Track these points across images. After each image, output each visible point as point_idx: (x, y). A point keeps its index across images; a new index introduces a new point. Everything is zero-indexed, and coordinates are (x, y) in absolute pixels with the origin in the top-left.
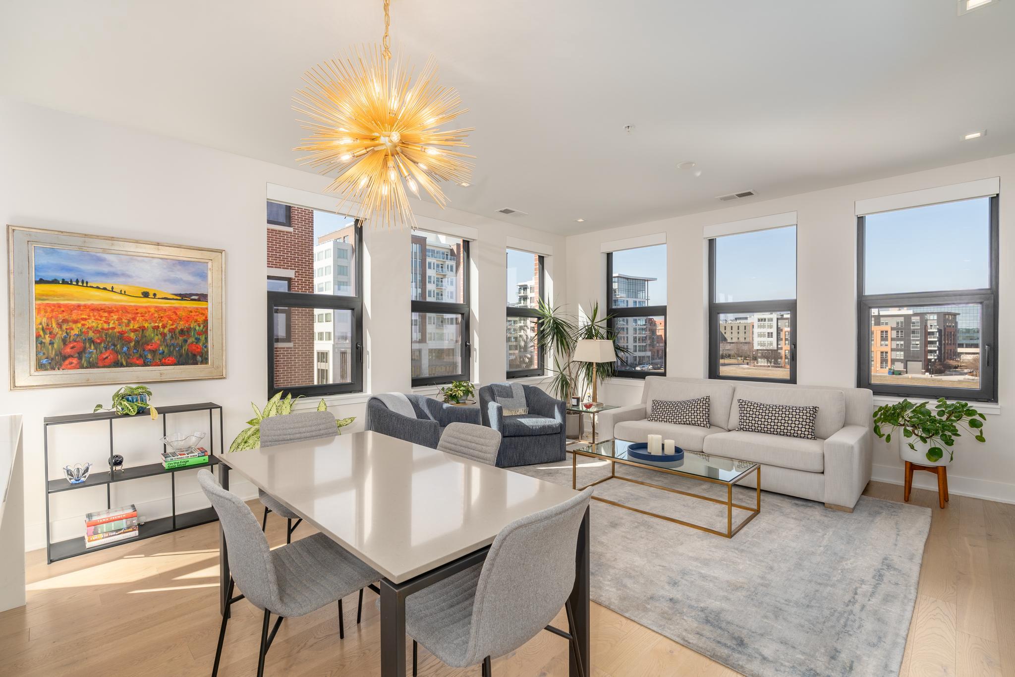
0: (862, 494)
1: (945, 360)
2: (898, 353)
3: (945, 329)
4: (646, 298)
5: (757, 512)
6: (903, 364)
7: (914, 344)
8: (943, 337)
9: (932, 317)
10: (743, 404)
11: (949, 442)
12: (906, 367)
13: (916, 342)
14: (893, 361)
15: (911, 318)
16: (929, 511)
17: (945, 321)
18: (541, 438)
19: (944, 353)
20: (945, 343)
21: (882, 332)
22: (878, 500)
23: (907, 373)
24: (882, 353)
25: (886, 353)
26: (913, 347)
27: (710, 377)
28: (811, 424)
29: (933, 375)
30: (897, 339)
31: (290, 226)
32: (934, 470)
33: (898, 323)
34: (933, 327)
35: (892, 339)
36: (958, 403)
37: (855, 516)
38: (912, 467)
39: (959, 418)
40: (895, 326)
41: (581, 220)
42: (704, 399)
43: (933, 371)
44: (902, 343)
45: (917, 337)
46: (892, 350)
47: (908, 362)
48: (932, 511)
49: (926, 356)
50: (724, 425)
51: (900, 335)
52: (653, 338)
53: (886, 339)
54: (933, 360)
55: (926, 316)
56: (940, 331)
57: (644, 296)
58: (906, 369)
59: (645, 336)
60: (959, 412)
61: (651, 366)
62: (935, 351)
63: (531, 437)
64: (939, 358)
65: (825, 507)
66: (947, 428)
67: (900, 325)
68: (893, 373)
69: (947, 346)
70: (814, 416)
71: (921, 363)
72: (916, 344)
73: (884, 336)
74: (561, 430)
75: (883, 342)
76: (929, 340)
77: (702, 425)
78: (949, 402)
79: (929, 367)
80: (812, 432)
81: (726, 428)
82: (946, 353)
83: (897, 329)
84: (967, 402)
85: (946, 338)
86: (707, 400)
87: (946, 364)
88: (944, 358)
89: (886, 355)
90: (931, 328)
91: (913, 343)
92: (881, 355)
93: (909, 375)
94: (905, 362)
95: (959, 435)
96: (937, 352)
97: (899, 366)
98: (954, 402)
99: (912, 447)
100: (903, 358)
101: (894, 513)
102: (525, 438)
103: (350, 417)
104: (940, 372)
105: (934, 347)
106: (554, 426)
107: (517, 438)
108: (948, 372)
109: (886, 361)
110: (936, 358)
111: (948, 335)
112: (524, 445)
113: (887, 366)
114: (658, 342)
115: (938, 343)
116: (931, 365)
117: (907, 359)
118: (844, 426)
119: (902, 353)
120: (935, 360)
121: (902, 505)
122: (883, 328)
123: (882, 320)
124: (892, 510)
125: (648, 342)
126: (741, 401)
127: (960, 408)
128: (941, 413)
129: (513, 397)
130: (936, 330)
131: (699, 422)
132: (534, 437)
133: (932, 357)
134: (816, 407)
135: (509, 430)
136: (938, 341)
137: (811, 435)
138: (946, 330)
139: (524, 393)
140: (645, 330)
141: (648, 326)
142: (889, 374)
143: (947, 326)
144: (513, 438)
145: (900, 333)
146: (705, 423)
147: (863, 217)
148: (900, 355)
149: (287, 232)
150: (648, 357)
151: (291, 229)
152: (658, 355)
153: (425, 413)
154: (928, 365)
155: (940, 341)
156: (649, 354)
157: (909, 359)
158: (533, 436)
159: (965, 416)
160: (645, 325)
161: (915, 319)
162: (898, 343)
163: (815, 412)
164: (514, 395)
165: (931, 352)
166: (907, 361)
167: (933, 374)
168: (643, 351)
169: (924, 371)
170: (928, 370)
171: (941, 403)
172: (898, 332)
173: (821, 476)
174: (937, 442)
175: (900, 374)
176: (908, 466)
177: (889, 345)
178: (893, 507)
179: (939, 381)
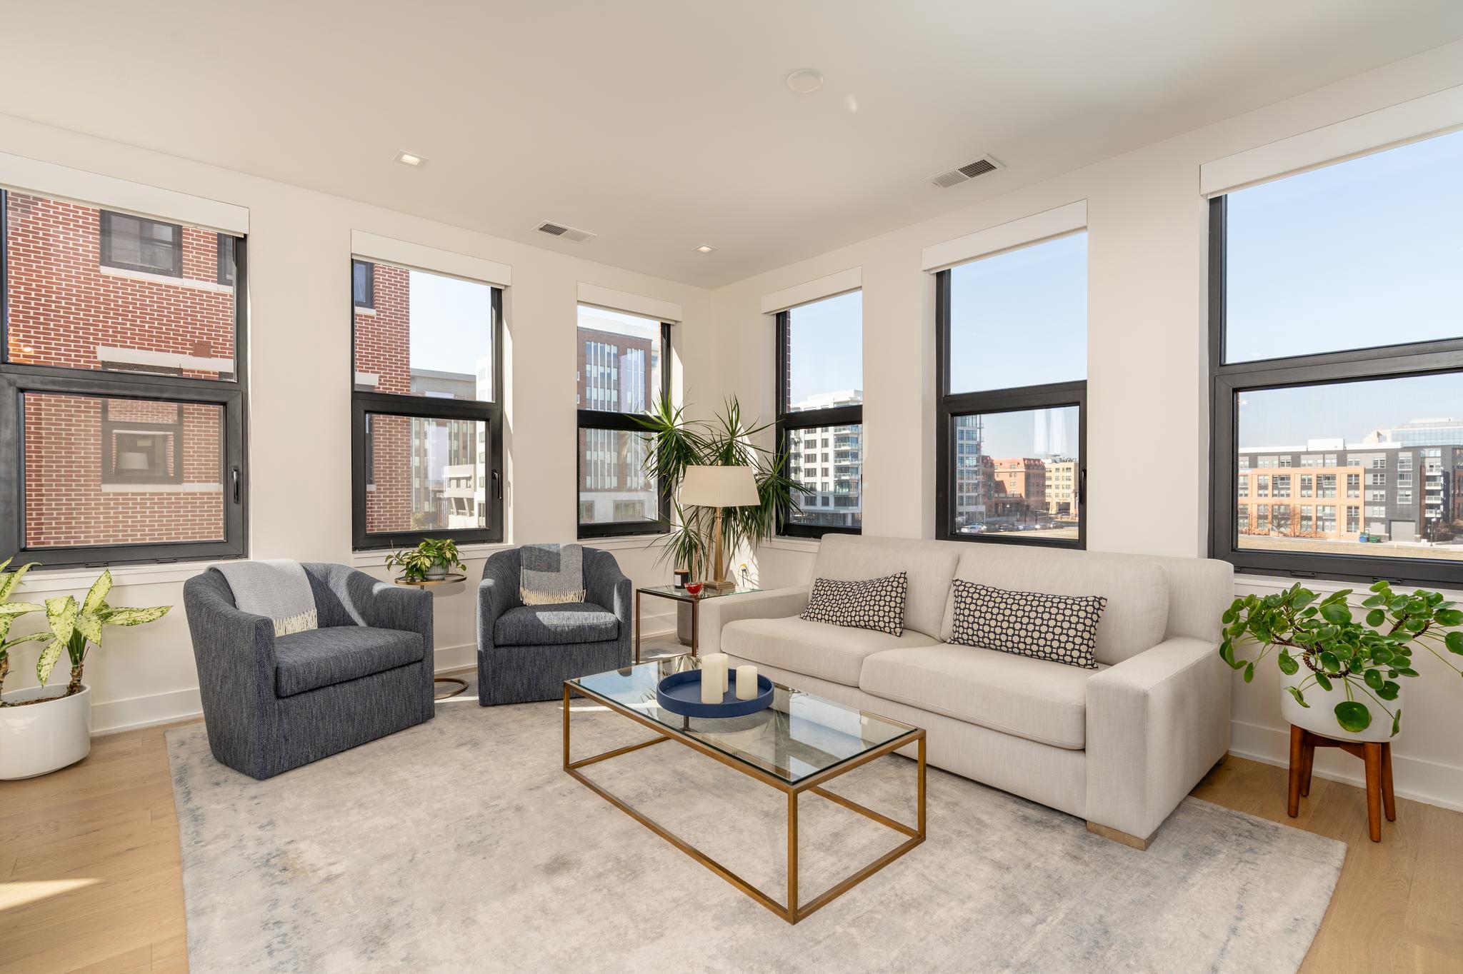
0: (1192, 793)
1: (1453, 520)
2: (1376, 508)
3: (1454, 471)
4: (978, 426)
5: (919, 837)
6: (1384, 526)
7: (1403, 495)
8: (1451, 484)
9: (1432, 453)
10: (961, 588)
11: (1388, 691)
12: (1389, 530)
13: (1406, 493)
14: (1368, 521)
15: (1398, 455)
16: (1338, 849)
17: (1454, 458)
18: (575, 650)
19: (1453, 509)
20: (1454, 494)
21: (1350, 476)
22: (1223, 813)
23: (1390, 539)
24: (1349, 508)
25: (1357, 508)
26: (1400, 500)
27: (938, 537)
28: (1086, 635)
29: (1434, 544)
30: (1375, 487)
31: (372, 306)
32: (1357, 749)
33: (1376, 463)
34: (1434, 468)
35: (1366, 487)
36: (1419, 593)
37: (1147, 861)
38: (1307, 742)
39: (1421, 630)
40: (1371, 466)
41: (705, 249)
42: (895, 577)
43: (1434, 537)
44: (1383, 492)
45: (1407, 483)
46: (1366, 504)
47: (1393, 523)
48: (1348, 851)
49: (1422, 513)
50: (931, 629)
51: (1379, 481)
52: (990, 486)
53: (1356, 487)
54: (1434, 520)
55: (1422, 452)
56: (1446, 475)
57: (974, 423)
58: (1390, 533)
59: (976, 482)
60: (1420, 615)
61: (985, 527)
62: (1437, 506)
63: (555, 647)
64: (1445, 516)
65: (1089, 830)
66: (1385, 656)
67: (1379, 465)
68: (1368, 540)
69: (1457, 498)
70: (1095, 617)
71: (1414, 523)
72: (1407, 495)
73: (1353, 482)
74: (619, 633)
75: (1351, 492)
76: (1427, 488)
77: (887, 629)
78: (1397, 591)
79: (1427, 531)
80: (1087, 652)
81: (937, 636)
82: (1456, 510)
83: (1374, 472)
84: (1441, 591)
85: (1457, 487)
86: (901, 580)
87: (1454, 526)
88: (1453, 516)
89: (1355, 512)
90: (1431, 471)
91: (1402, 492)
92: (1348, 512)
93: (1394, 543)
94: (1388, 522)
95: (1414, 673)
96: (1442, 507)
97: (1378, 529)
98: (1409, 591)
99: (1299, 696)
100: (1384, 516)
101: (1246, 856)
102: (541, 649)
103: (159, 606)
104: (1445, 538)
105: (1438, 499)
106: (603, 627)
107: (523, 649)
108: (1458, 539)
109: (1357, 520)
110: (1439, 516)
111: (1459, 481)
112: (538, 662)
113: (1358, 528)
114: (996, 492)
115: (1442, 493)
116: (1430, 527)
117: (1390, 518)
118: (1165, 639)
119: (1383, 508)
120: (1438, 519)
121: (1277, 828)
122: (1352, 469)
123: (1350, 457)
124: (1249, 843)
125: (981, 491)
126: (958, 583)
127: (1421, 607)
128: (1377, 618)
129: (558, 570)
130: (1440, 474)
131: (882, 624)
132: (562, 648)
133: (1432, 515)
134: (1101, 598)
135: (505, 634)
136: (1444, 490)
137: (1086, 658)
138: (1457, 473)
139: (581, 564)
140: (976, 472)
141: (982, 467)
142: (1360, 541)
143: (1458, 467)
144: (515, 650)
145: (1379, 477)
146: (892, 625)
147: (1220, 198)
148: (1380, 512)
149: (365, 316)
150: (981, 513)
151: (372, 312)
152: (997, 512)
153: (337, 599)
154: (1426, 527)
155: (1446, 490)
156: (982, 508)
157: (1393, 518)
158: (557, 644)
159: (1437, 625)
160: (976, 466)
161: (1404, 456)
162: (1376, 492)
163: (1099, 609)
164: (562, 567)
165: (1431, 507)
166: (1391, 521)
167: (1434, 541)
168: (972, 505)
169: (1419, 536)
170: (1425, 536)
171: (1378, 594)
172: (1375, 476)
173: (1078, 758)
174: (1358, 690)
175: (1379, 541)
176: (1298, 736)
177: (1361, 498)
178: (1251, 836)
179: (1444, 552)
